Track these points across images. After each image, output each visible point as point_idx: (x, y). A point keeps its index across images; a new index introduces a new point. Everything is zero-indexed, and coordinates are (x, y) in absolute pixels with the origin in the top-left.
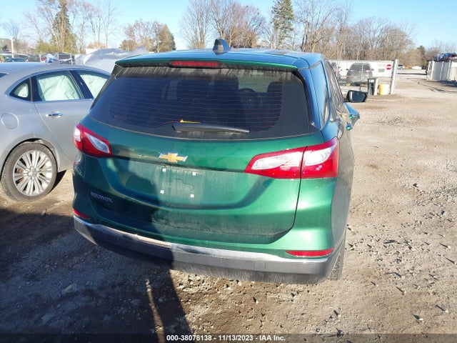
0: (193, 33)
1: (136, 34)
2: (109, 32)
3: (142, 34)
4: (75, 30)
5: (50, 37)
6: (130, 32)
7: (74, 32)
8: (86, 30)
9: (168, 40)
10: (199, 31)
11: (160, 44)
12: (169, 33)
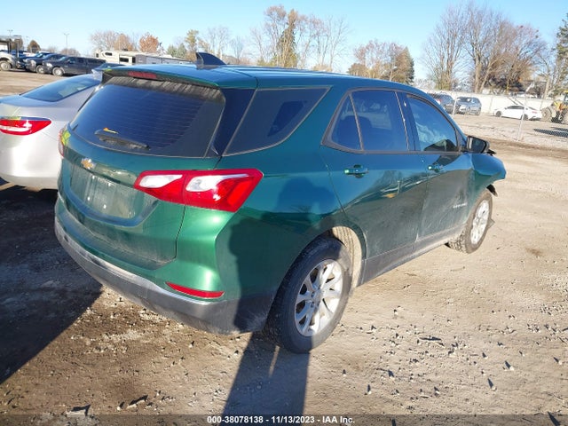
0: (439, 60)
1: (368, 58)
2: (336, 52)
3: (375, 57)
4: (299, 50)
5: (271, 57)
6: (361, 54)
7: (298, 52)
8: (311, 49)
9: (405, 65)
10: (446, 57)
11: (395, 70)
12: (408, 57)
